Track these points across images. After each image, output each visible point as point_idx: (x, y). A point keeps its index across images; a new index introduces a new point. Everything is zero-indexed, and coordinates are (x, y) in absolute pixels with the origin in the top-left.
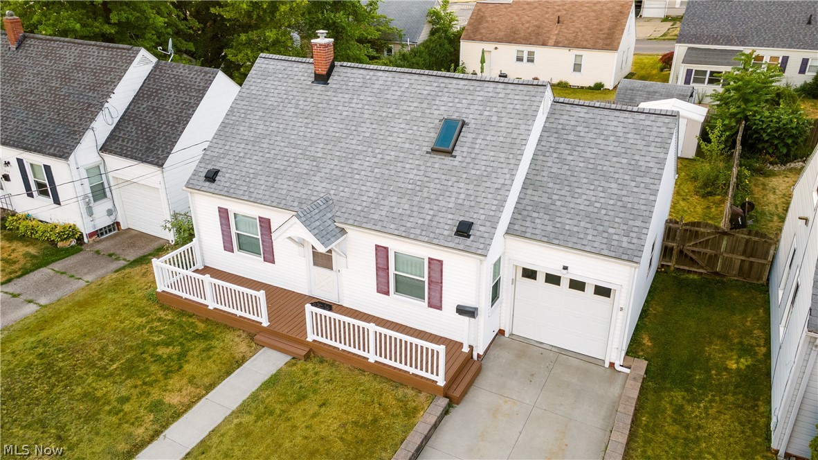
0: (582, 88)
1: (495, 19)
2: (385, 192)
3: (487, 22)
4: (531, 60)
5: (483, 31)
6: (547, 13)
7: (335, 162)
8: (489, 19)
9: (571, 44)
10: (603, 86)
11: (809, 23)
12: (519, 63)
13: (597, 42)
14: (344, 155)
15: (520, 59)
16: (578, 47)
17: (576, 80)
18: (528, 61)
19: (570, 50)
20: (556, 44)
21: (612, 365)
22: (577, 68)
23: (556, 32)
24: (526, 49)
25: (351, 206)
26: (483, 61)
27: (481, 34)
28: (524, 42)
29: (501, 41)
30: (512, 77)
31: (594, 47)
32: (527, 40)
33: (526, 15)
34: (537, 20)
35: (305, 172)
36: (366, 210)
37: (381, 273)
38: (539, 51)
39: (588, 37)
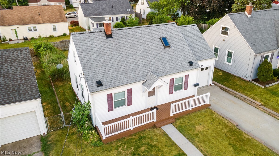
0: (59, 36)
1: (9, 16)
2: (164, 63)
3: (6, 18)
4: (35, 30)
5: (7, 22)
6: (32, 12)
7: (141, 61)
8: (7, 16)
9: (50, 22)
10: (66, 34)
11: (113, 8)
12: (30, 32)
13: (58, 20)
14: (141, 58)
15: (30, 30)
16: (53, 22)
17: (55, 34)
18: (34, 30)
19: (50, 24)
20: (44, 23)
21: (210, 85)
22: (55, 30)
23: (41, 18)
24: (32, 26)
25: (159, 71)
26: (16, 33)
27: (7, 23)
28: (30, 24)
29: (19, 24)
30: (29, 37)
31: (58, 22)
32: (30, 23)
33: (23, 13)
34: (30, 15)
35: (134, 67)
36: (163, 70)
37: (171, 87)
38: (38, 26)
39: (54, 19)
